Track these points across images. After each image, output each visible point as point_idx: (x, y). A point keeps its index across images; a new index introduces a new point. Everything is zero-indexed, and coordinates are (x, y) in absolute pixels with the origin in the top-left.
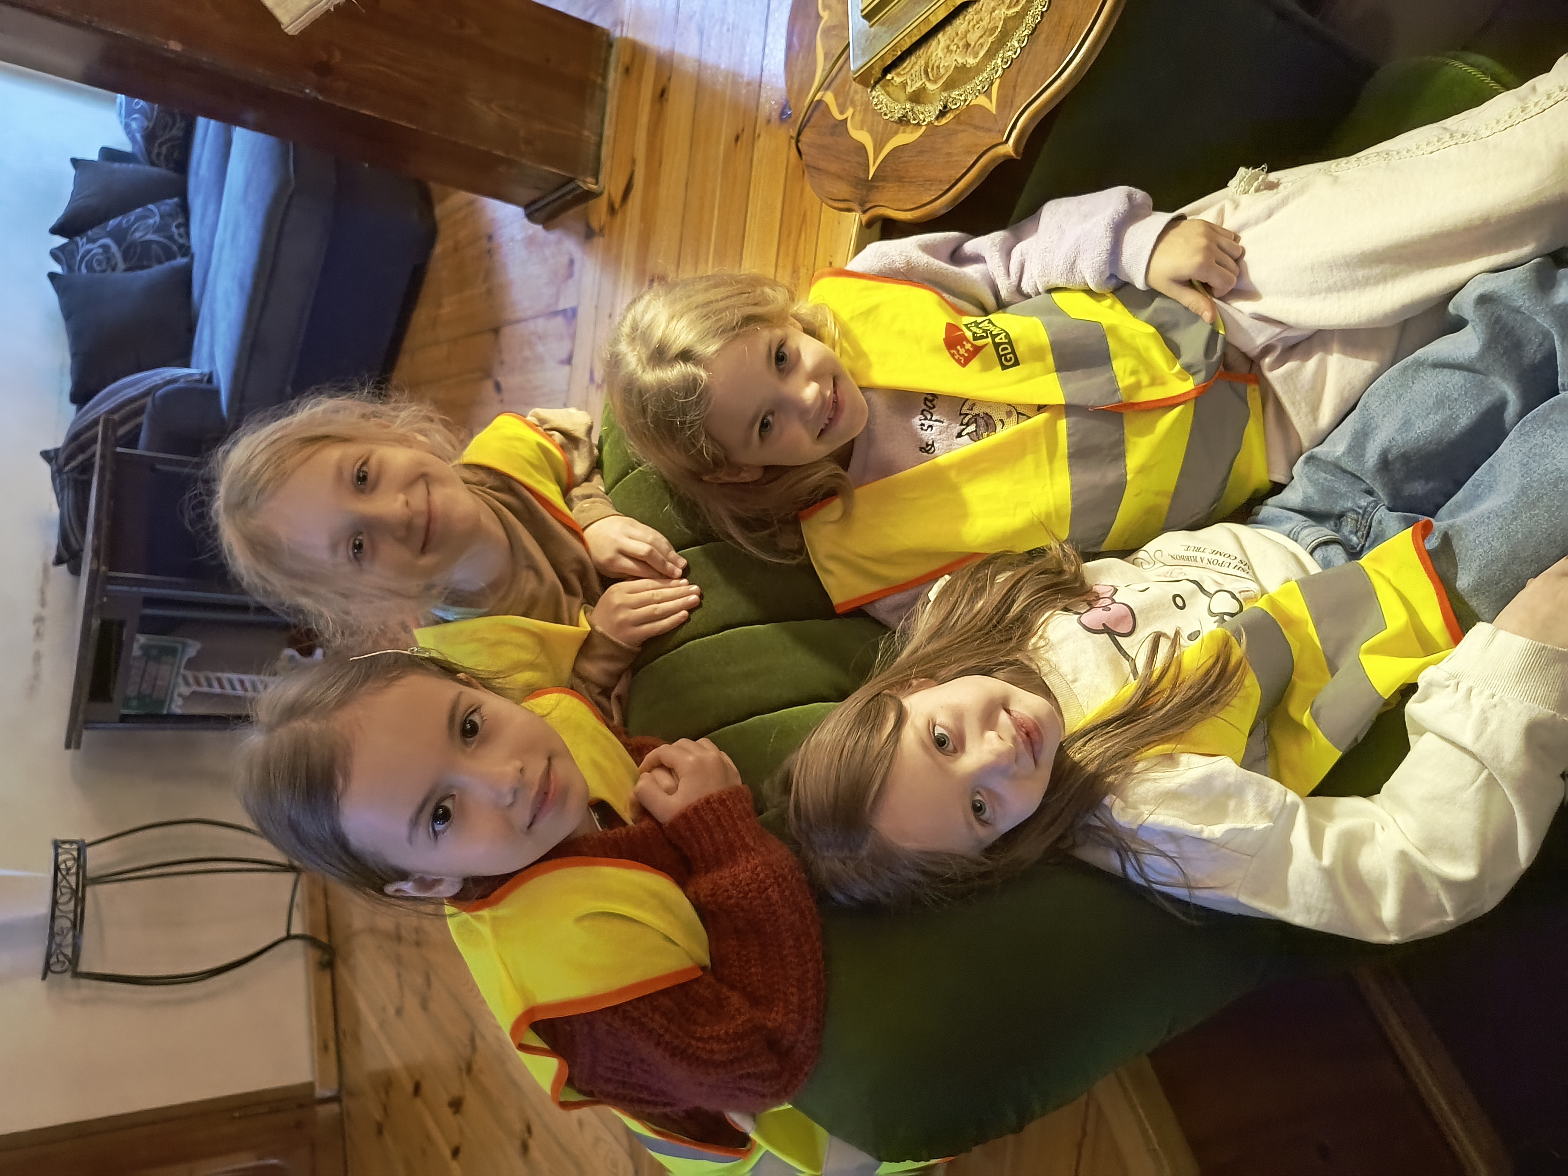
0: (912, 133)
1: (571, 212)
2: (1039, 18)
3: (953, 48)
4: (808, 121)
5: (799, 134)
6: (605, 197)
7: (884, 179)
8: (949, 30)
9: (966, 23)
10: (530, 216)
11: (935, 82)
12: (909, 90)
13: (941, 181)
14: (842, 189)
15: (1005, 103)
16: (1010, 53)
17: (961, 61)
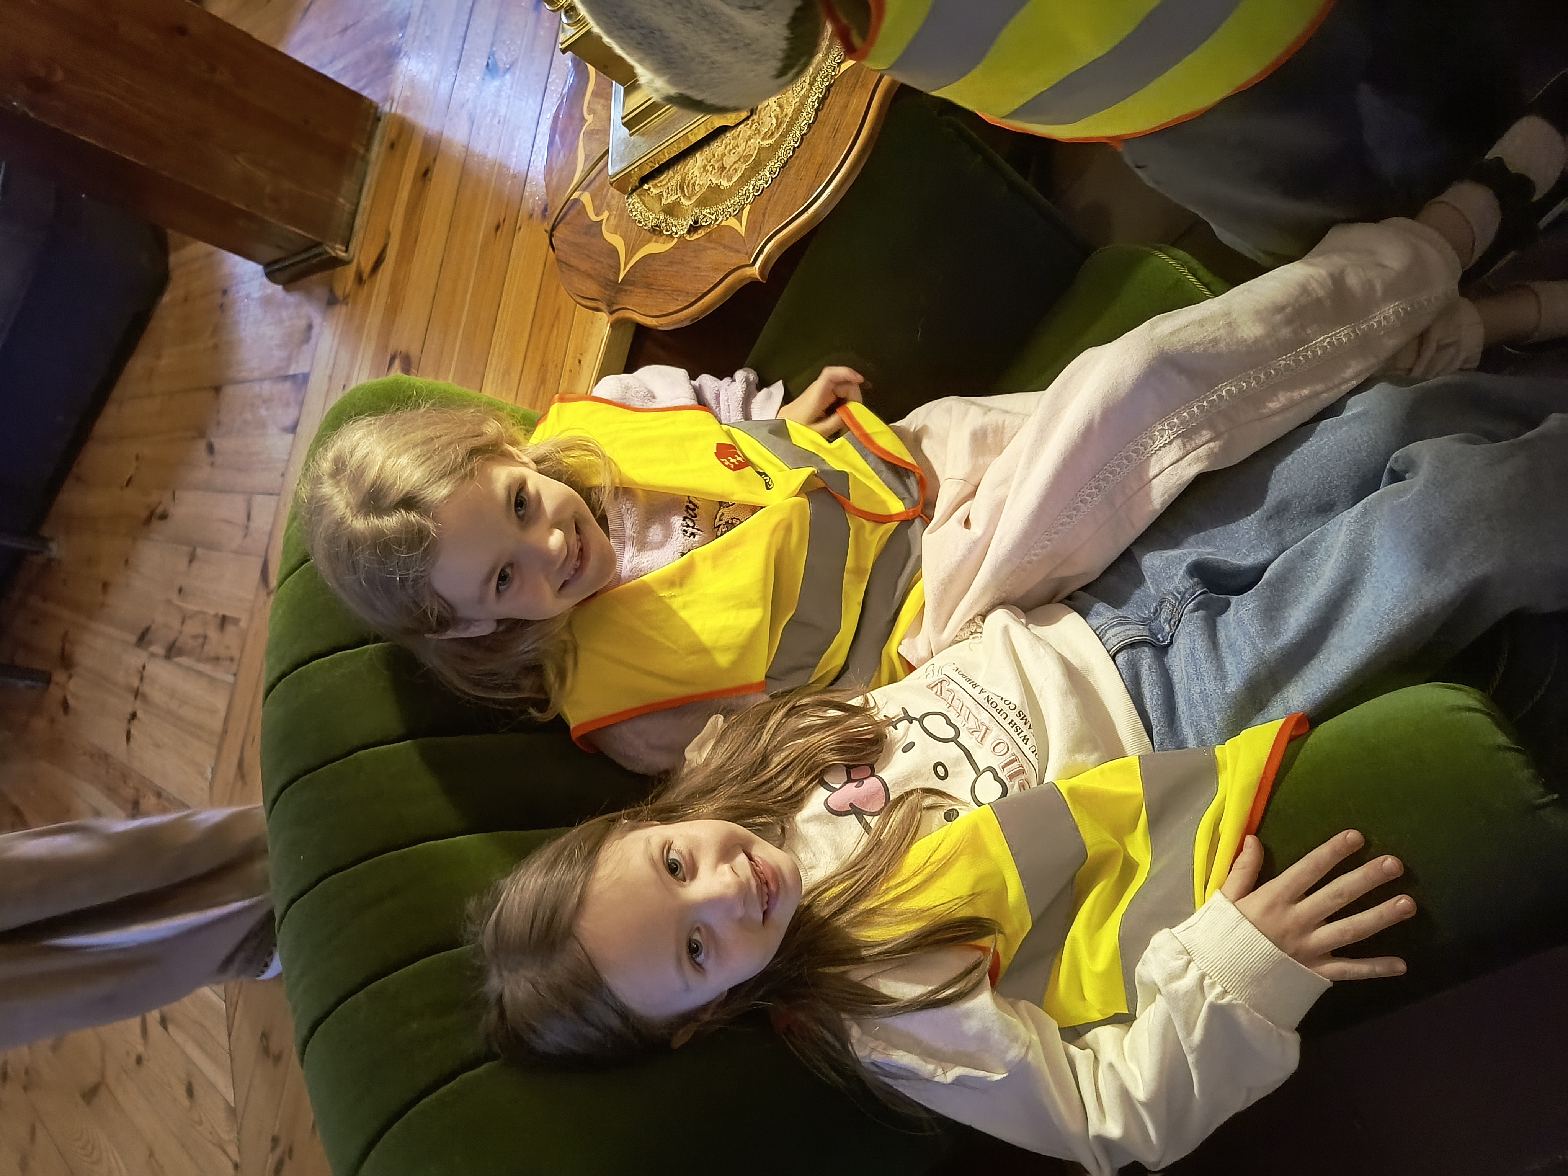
0: (664, 243)
1: (314, 277)
2: (791, 154)
3: (709, 168)
4: (563, 218)
5: (553, 229)
6: (353, 267)
7: (633, 284)
8: (707, 151)
9: (723, 146)
10: (271, 275)
11: (689, 198)
12: (664, 201)
13: (688, 293)
14: (591, 288)
15: (754, 227)
16: (762, 182)
17: (715, 181)
